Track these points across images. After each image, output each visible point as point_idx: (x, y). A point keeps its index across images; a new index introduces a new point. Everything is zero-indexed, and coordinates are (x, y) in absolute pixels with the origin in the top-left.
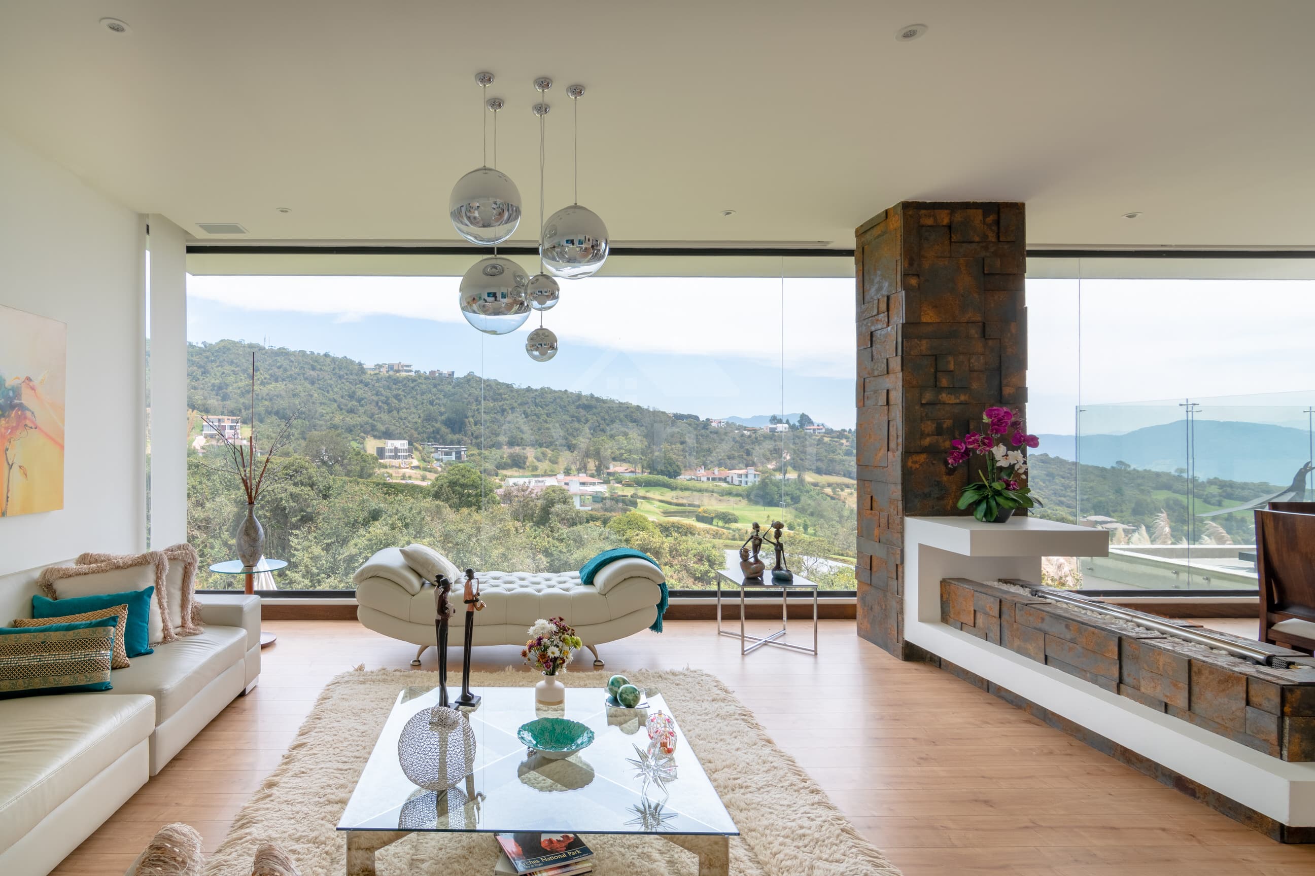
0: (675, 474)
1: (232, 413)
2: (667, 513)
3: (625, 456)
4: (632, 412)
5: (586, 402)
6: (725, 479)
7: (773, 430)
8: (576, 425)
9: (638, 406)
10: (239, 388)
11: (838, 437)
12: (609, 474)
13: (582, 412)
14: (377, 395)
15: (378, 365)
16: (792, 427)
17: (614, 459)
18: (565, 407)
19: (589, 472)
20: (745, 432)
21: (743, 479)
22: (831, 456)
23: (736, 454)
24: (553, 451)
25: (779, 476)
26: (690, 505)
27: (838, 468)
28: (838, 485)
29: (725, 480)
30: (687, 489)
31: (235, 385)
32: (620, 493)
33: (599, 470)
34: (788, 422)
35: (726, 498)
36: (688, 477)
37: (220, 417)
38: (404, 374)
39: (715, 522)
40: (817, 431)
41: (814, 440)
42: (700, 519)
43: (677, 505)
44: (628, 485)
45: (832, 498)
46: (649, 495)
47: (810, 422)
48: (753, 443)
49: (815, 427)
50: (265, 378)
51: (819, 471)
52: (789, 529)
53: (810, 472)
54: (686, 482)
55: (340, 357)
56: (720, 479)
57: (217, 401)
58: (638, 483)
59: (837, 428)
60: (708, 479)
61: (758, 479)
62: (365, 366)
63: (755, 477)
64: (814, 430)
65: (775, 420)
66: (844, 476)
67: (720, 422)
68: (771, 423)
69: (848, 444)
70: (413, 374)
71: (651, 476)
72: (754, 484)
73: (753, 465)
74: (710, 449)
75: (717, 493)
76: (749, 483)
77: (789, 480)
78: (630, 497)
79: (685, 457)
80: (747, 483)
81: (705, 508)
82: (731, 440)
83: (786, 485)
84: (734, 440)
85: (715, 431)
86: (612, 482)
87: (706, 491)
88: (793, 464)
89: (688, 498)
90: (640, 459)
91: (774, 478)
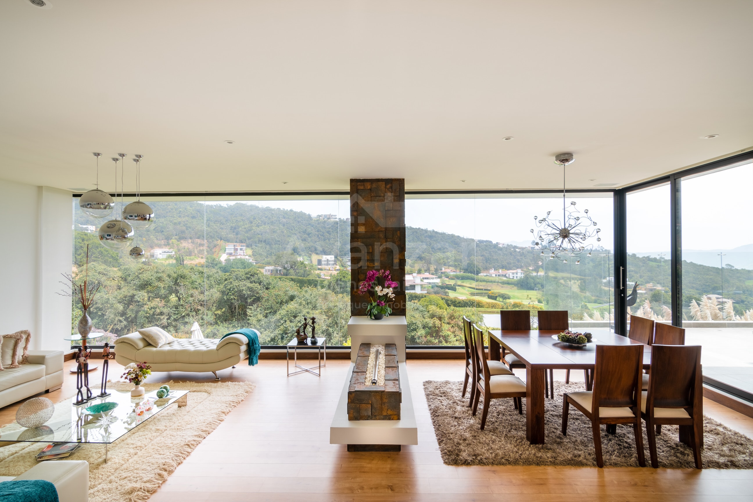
0: (478, 273)
1: (241, 242)
2: (473, 294)
3: (451, 263)
4: (455, 239)
5: (430, 234)
6: (505, 275)
7: (533, 248)
8: (425, 246)
9: (459, 236)
10: (245, 228)
11: (569, 252)
12: (442, 273)
13: (428, 239)
14: (318, 231)
15: (318, 215)
16: (544, 247)
17: (445, 265)
18: (419, 237)
19: (431, 272)
20: (517, 250)
21: (515, 275)
23: (512, 262)
24: (411, 260)
25: (534, 274)
26: (485, 290)
27: (567, 268)
28: (567, 278)
29: (505, 276)
30: (484, 281)
31: (243, 227)
32: (447, 283)
33: (436, 270)
34: (541, 244)
35: (505, 285)
36: (485, 274)
37: (235, 244)
38: (332, 220)
39: (498, 299)
40: (558, 249)
42: (490, 297)
43: (477, 289)
44: (452, 279)
45: (564, 285)
46: (464, 284)
48: (521, 255)
50: (259, 223)
51: (557, 271)
52: (539, 303)
53: (553, 271)
54: (483, 277)
55: (299, 211)
56: (503, 275)
57: (234, 235)
58: (457, 278)
60: (496, 275)
61: (523, 275)
62: (312, 216)
63: (521, 274)
64: (556, 248)
65: (535, 243)
66: (572, 273)
67: (504, 244)
68: (532, 244)
69: (574, 256)
70: (337, 220)
71: (465, 274)
72: (521, 278)
73: (521, 267)
74: (497, 259)
75: (500, 283)
76: (518, 278)
77: (540, 276)
78: (452, 285)
79: (484, 264)
80: (517, 277)
81: (493, 291)
82: (509, 254)
83: (538, 278)
84: (511, 254)
85: (501, 249)
86: (443, 277)
87: (495, 282)
88: (542, 267)
89: (484, 286)
90: (459, 265)
91: (531, 274)
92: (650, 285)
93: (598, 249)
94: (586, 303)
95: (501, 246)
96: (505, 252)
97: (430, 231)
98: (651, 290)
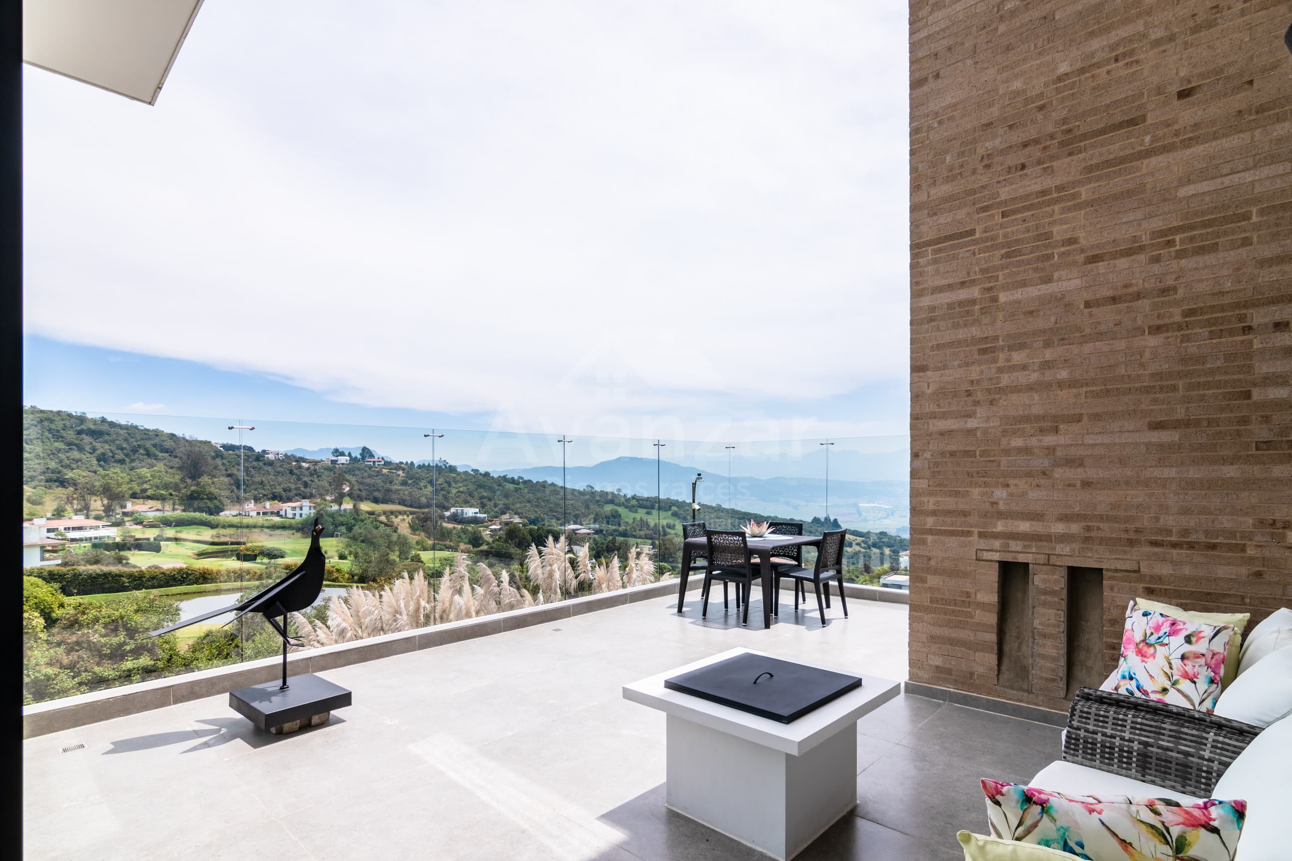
0: (217, 510)
2: (202, 555)
3: (149, 493)
4: (163, 441)
5: (92, 427)
6: (278, 512)
7: (334, 463)
8: (76, 454)
9: (171, 434)
11: (396, 469)
12: (125, 514)
13: (87, 439)
16: (354, 460)
17: (134, 496)
18: (58, 431)
19: (93, 514)
20: (304, 464)
21: (298, 512)
22: (388, 486)
23: (293, 486)
24: (34, 488)
25: (335, 507)
26: (232, 543)
27: (394, 496)
28: (392, 513)
29: (278, 514)
30: (231, 525)
32: (138, 536)
33: (108, 510)
34: (350, 455)
35: (278, 532)
36: (235, 512)
39: (258, 560)
40: (377, 463)
41: (374, 471)
42: (241, 557)
43: (217, 544)
44: (152, 526)
45: (386, 525)
46: (182, 536)
47: (372, 456)
48: (312, 475)
49: (376, 459)
51: (376, 501)
52: (340, 558)
53: (368, 501)
54: (230, 519)
56: (272, 513)
58: (167, 523)
59: (396, 460)
60: (258, 514)
61: (313, 511)
63: (310, 509)
64: (374, 462)
65: (338, 453)
66: (399, 504)
67: (278, 454)
68: (334, 455)
69: (404, 475)
71: (184, 513)
72: (309, 516)
73: (310, 497)
74: (262, 482)
75: (268, 527)
76: (303, 516)
77: (345, 510)
78: (152, 540)
79: (232, 491)
80: (301, 515)
81: (250, 544)
82: (288, 472)
83: (341, 515)
84: (291, 472)
85: (271, 463)
86: (127, 524)
87: (255, 527)
88: (350, 495)
89: (231, 536)
90: (171, 495)
91: (329, 509)
92: (505, 517)
93: (439, 465)
94: (418, 552)
95: (271, 457)
96: (279, 469)
97: (94, 421)
98: (507, 524)
